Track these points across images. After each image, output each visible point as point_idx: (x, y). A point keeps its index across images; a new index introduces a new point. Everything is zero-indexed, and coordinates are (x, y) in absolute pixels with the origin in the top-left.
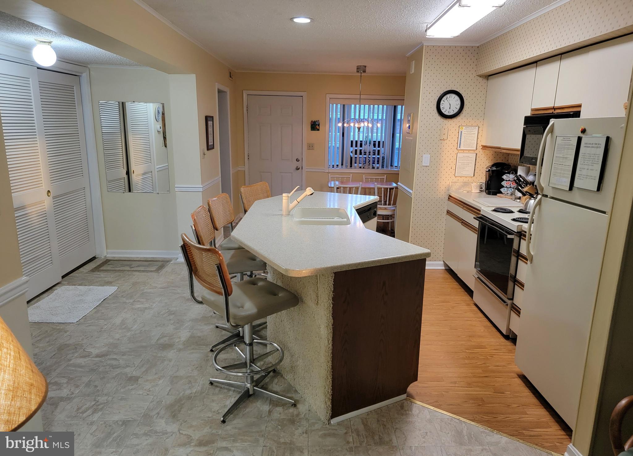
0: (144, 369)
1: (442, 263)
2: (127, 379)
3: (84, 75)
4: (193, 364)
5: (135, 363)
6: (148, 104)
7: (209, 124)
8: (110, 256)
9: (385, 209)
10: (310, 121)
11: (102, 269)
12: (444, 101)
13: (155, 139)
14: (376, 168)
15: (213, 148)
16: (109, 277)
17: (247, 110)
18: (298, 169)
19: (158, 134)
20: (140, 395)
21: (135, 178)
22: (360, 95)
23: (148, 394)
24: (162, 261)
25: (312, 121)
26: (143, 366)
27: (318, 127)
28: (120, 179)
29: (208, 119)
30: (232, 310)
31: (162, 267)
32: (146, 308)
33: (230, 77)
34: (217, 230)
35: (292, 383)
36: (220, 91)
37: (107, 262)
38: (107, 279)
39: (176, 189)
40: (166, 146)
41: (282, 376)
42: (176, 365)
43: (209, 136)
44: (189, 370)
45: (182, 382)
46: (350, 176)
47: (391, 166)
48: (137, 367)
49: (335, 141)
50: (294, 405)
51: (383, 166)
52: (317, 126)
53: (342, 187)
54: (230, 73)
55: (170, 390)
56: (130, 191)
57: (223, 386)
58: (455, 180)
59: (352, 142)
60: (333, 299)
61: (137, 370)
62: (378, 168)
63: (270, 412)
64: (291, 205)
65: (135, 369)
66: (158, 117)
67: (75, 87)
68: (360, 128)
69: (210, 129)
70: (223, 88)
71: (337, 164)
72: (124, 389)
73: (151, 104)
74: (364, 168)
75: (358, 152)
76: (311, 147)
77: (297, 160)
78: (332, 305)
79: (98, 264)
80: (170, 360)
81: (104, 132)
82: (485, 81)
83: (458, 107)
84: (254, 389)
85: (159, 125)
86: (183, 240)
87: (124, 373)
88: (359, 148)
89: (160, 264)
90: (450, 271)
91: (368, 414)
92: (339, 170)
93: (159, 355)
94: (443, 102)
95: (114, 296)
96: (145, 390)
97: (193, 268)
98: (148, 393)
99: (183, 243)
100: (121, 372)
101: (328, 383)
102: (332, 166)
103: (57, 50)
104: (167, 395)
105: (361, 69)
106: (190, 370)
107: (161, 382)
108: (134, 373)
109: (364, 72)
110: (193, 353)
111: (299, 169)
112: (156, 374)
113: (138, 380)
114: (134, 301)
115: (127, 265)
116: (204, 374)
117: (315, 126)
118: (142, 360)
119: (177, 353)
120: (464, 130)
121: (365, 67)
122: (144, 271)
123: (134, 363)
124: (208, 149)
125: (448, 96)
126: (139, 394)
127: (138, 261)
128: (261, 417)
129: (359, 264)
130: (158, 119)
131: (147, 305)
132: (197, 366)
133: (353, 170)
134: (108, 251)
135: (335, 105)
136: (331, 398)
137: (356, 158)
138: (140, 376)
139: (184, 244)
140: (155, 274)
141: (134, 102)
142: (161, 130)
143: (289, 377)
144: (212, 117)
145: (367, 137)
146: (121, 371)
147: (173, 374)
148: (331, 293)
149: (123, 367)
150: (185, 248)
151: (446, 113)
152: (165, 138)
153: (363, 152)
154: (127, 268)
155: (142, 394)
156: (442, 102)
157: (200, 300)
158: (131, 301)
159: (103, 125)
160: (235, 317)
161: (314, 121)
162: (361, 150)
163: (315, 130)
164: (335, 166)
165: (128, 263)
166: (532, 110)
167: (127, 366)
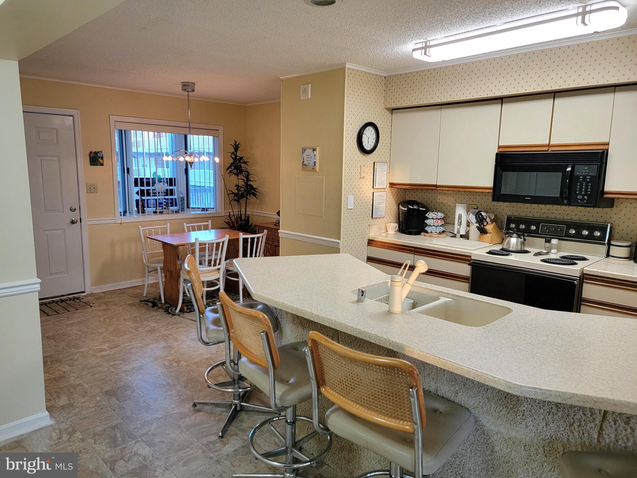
10: (88, 153)
18: (73, 222)
25: (91, 153)
46: (166, 226)
47: (188, 207)
52: (100, 160)
53: (207, 244)
76: (92, 189)
77: (72, 210)
117: (95, 159)
145: (155, 173)
153: (151, 192)
163: (97, 165)
166: (499, 147)
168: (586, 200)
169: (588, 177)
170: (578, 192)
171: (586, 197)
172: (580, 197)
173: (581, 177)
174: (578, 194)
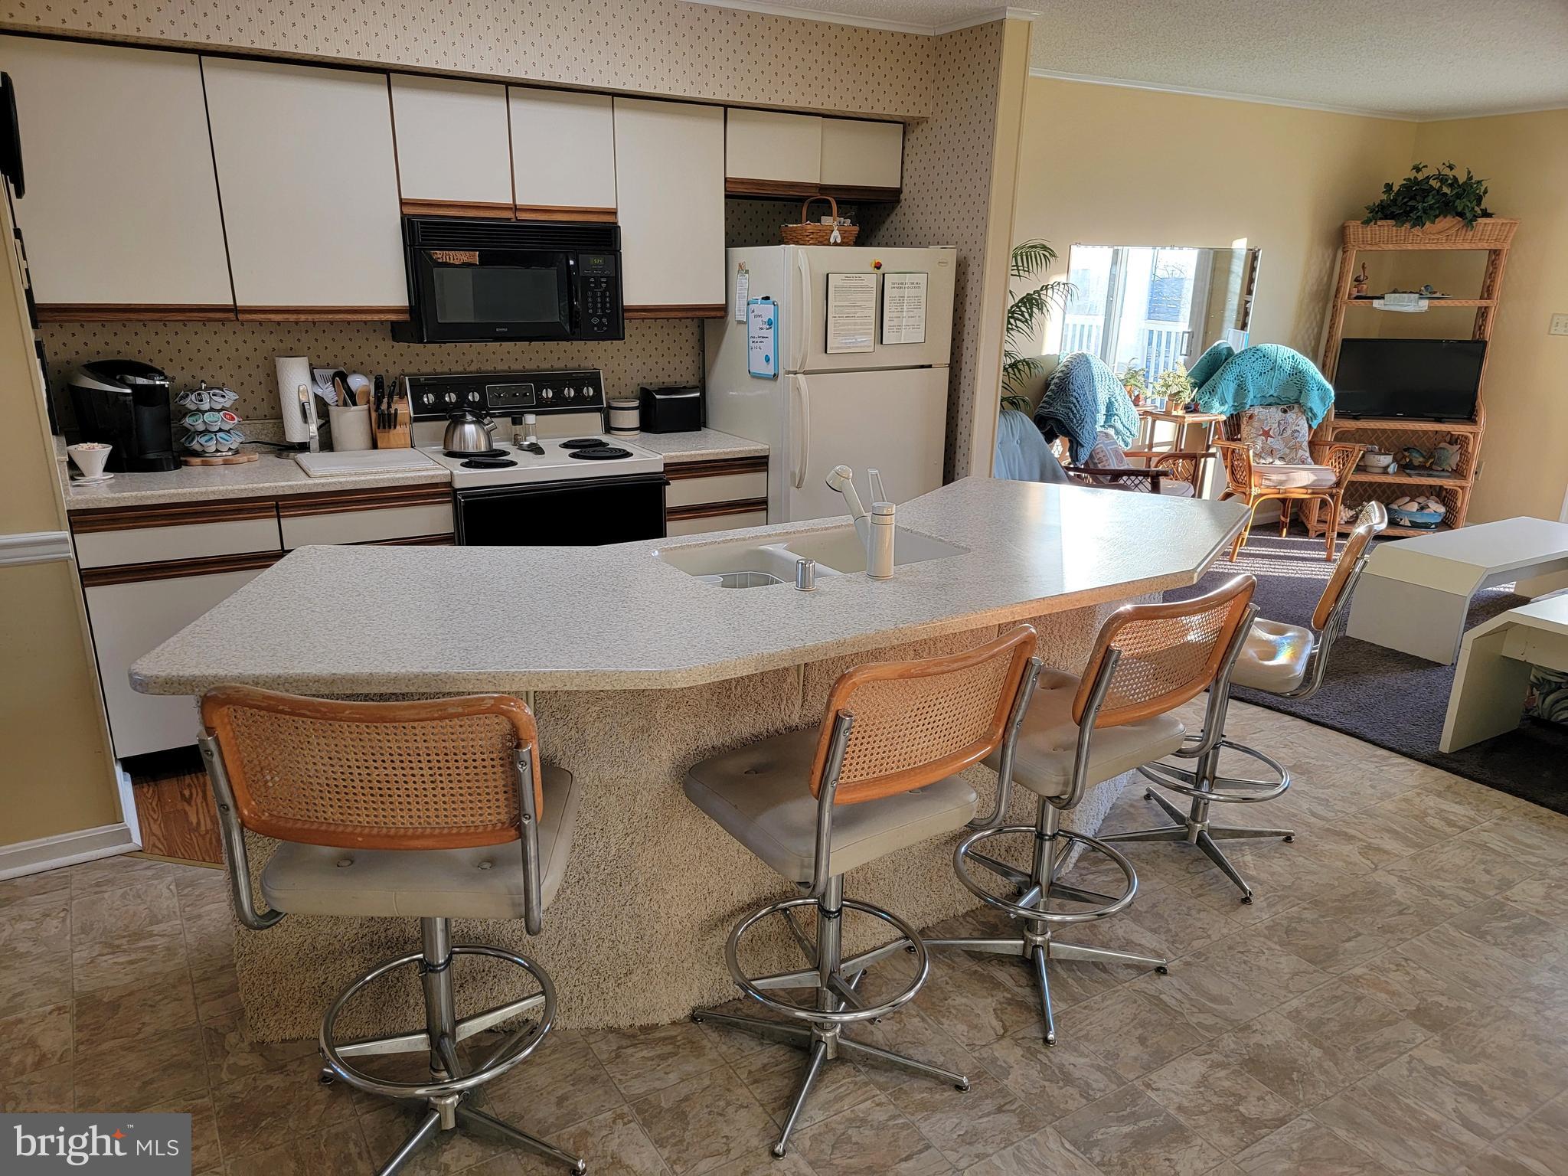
0: (1388, 1033)
2: (1445, 1031)
4: (1243, 966)
5: (1406, 1073)
20: (1424, 969)
23: (1406, 960)
26: (1384, 1048)
42: (1291, 992)
44: (1267, 959)
45: (1306, 942)
48: (1404, 1053)
55: (1349, 940)
61: (1408, 1042)
65: (1411, 1049)
72: (1463, 1006)
80: (1295, 1015)
87: (1451, 1055)
93: (1317, 1052)
96: (1408, 973)
98: (1403, 963)
100: (1458, 1063)
104: (1360, 934)
106: (1263, 958)
107: (1358, 971)
108: (1420, 1037)
110: (1214, 999)
112: (1359, 999)
113: (1418, 1009)
116: (1242, 928)
118: (1379, 1068)
119: (1259, 1027)
123: (1408, 1070)
126: (1428, 972)
132: (1240, 955)
138: (1407, 1016)
146: (1456, 1065)
147: (1315, 971)
149: (1447, 1075)
155: (1420, 967)
167: (1433, 1071)
168: (606, 326)
169: (603, 280)
170: (590, 311)
171: (604, 320)
172: (595, 321)
173: (592, 280)
174: (592, 316)
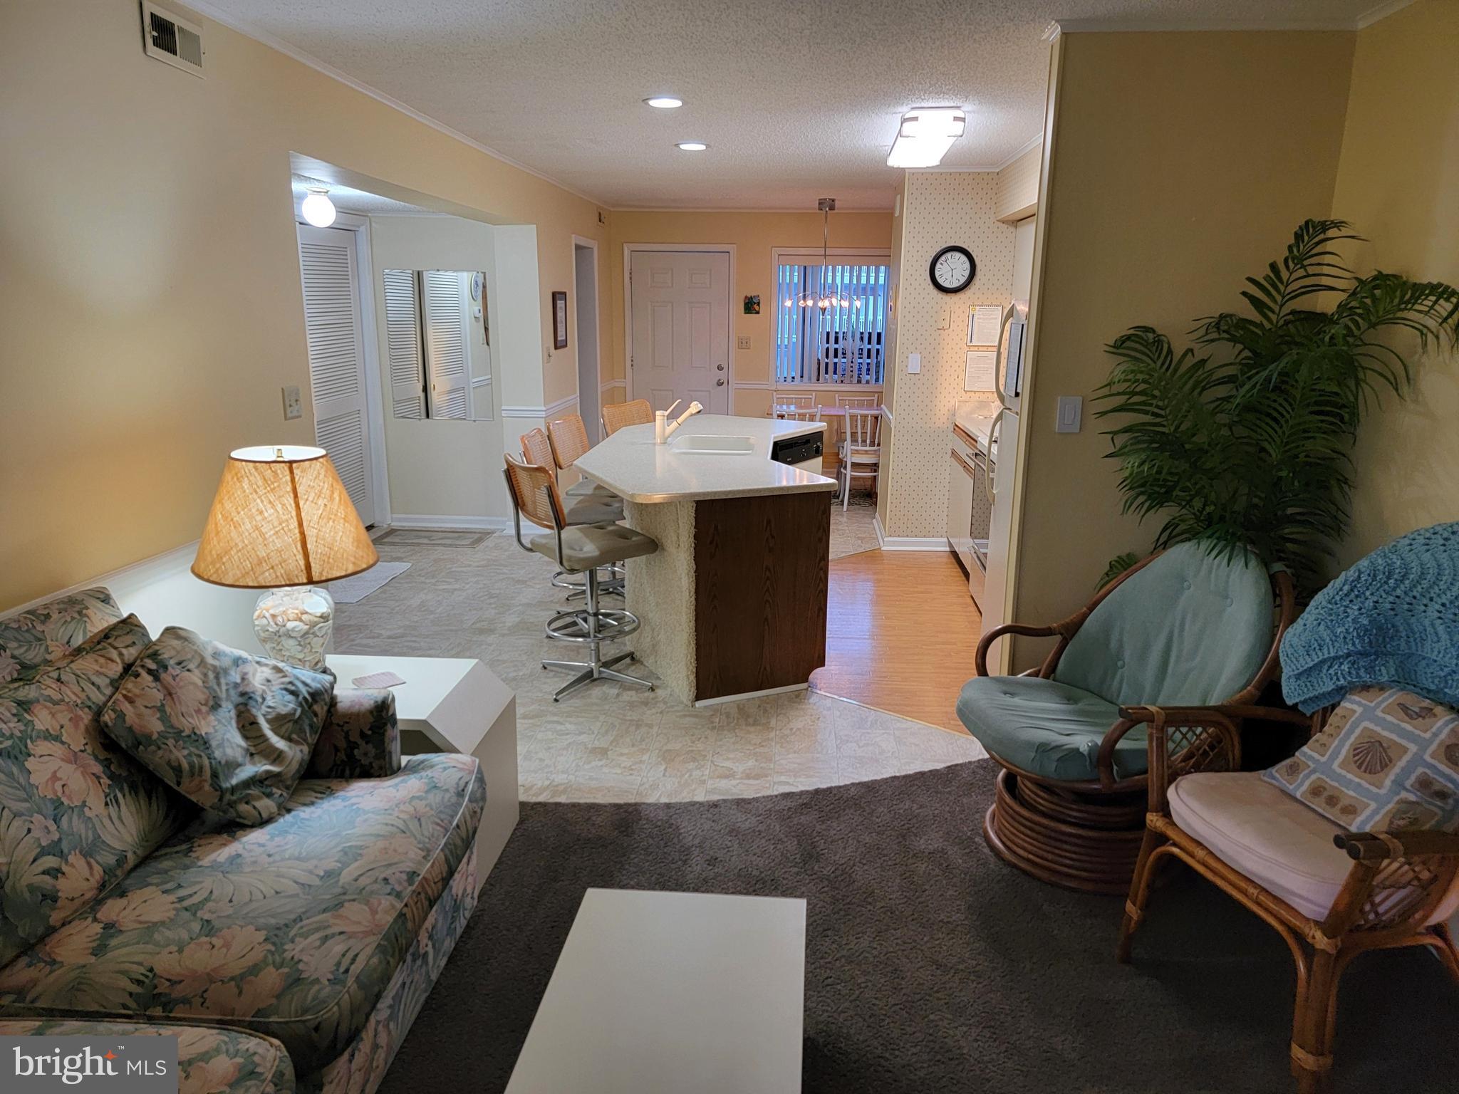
1: (946, 540)
3: (362, 229)
6: (459, 274)
7: (558, 306)
8: (395, 525)
9: (866, 452)
10: (743, 297)
11: (385, 540)
12: (941, 264)
13: (470, 329)
14: (864, 381)
15: (566, 346)
16: (399, 551)
17: (631, 278)
18: (720, 384)
19: (475, 323)
21: (435, 397)
22: (825, 248)
24: (479, 533)
25: (746, 297)
27: (757, 308)
28: (413, 399)
29: (556, 296)
30: (566, 551)
31: (479, 540)
32: (455, 589)
33: (600, 221)
34: (561, 468)
35: (653, 669)
36: (579, 248)
37: (392, 532)
38: (394, 555)
39: (504, 414)
40: (488, 344)
41: (642, 663)
43: (559, 325)
49: (787, 335)
50: (652, 689)
51: (877, 380)
52: (755, 306)
54: (600, 214)
56: (428, 416)
57: (560, 670)
58: (965, 397)
59: (828, 334)
60: (696, 537)
62: (868, 382)
63: (618, 695)
64: (669, 429)
66: (476, 291)
67: (348, 249)
68: (825, 309)
69: (560, 314)
70: (583, 242)
71: (793, 374)
73: (465, 274)
74: (842, 382)
75: (831, 353)
76: (743, 344)
77: (720, 368)
78: (693, 545)
79: (379, 534)
81: (390, 319)
82: (1012, 229)
83: (967, 273)
84: (600, 671)
85: (477, 308)
86: (507, 462)
88: (832, 346)
89: (477, 536)
90: (955, 554)
91: (748, 700)
92: (797, 384)
94: (941, 266)
95: (407, 575)
97: (520, 501)
99: (506, 467)
101: (691, 650)
102: (783, 379)
103: (337, 202)
105: (828, 205)
109: (832, 208)
111: (723, 383)
114: (437, 581)
115: (425, 537)
117: (751, 306)
120: (978, 313)
121: (833, 200)
122: (451, 545)
124: (556, 348)
125: (949, 255)
127: (442, 531)
128: (606, 698)
129: (730, 492)
130: (476, 296)
131: (457, 586)
133: (821, 387)
134: (394, 516)
135: (788, 267)
136: (694, 670)
137: (835, 364)
139: (508, 469)
140: (469, 551)
141: (438, 270)
142: (481, 315)
143: (649, 662)
144: (565, 294)
145: (848, 325)
148: (693, 528)
150: (510, 474)
151: (946, 285)
152: (486, 329)
153: (840, 352)
154: (426, 541)
156: (938, 266)
157: (529, 546)
158: (433, 581)
159: (389, 308)
160: (570, 559)
161: (749, 295)
162: (836, 350)
163: (751, 313)
164: (789, 379)
165: (427, 534)
